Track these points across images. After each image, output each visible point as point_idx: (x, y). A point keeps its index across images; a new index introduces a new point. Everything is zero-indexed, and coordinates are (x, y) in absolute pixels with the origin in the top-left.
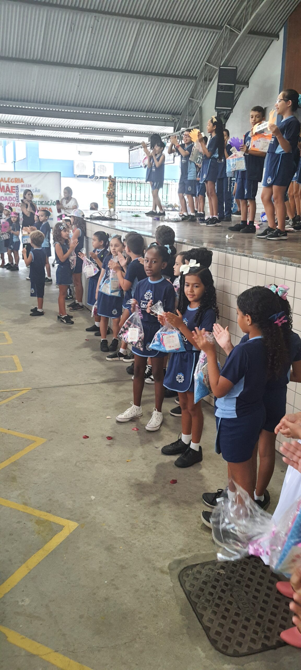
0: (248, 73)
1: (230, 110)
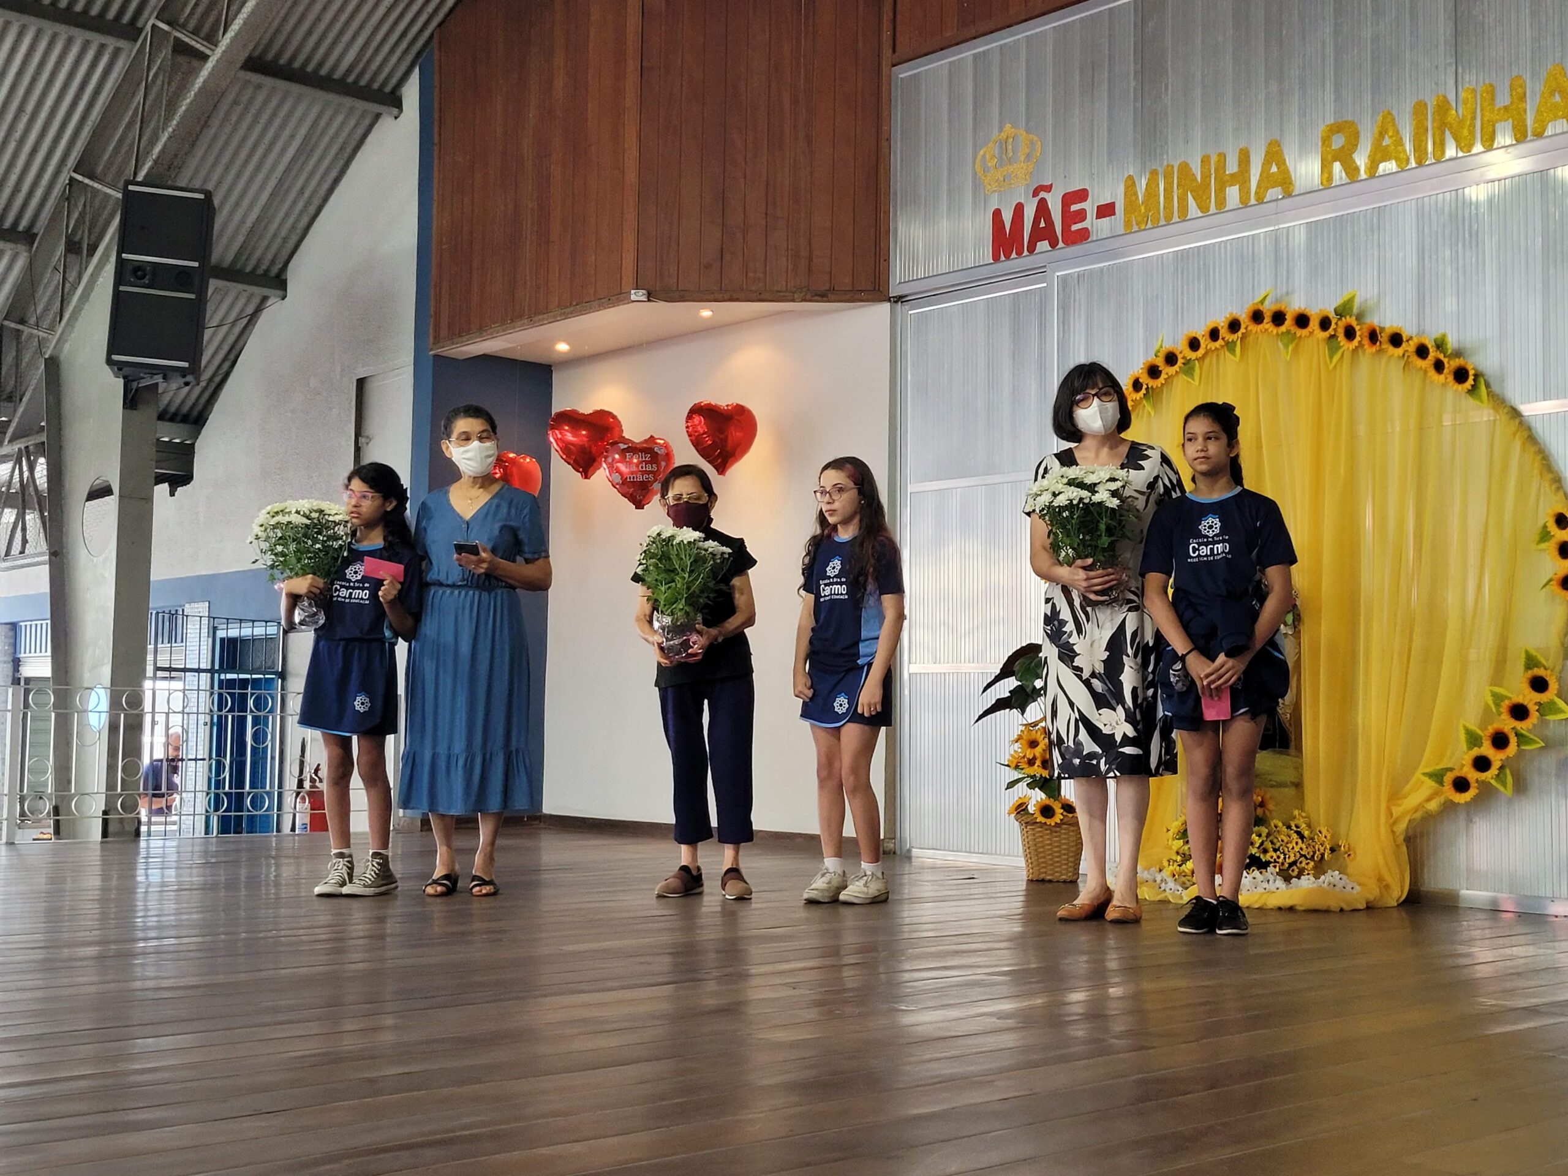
0: (279, 240)
1: (183, 372)
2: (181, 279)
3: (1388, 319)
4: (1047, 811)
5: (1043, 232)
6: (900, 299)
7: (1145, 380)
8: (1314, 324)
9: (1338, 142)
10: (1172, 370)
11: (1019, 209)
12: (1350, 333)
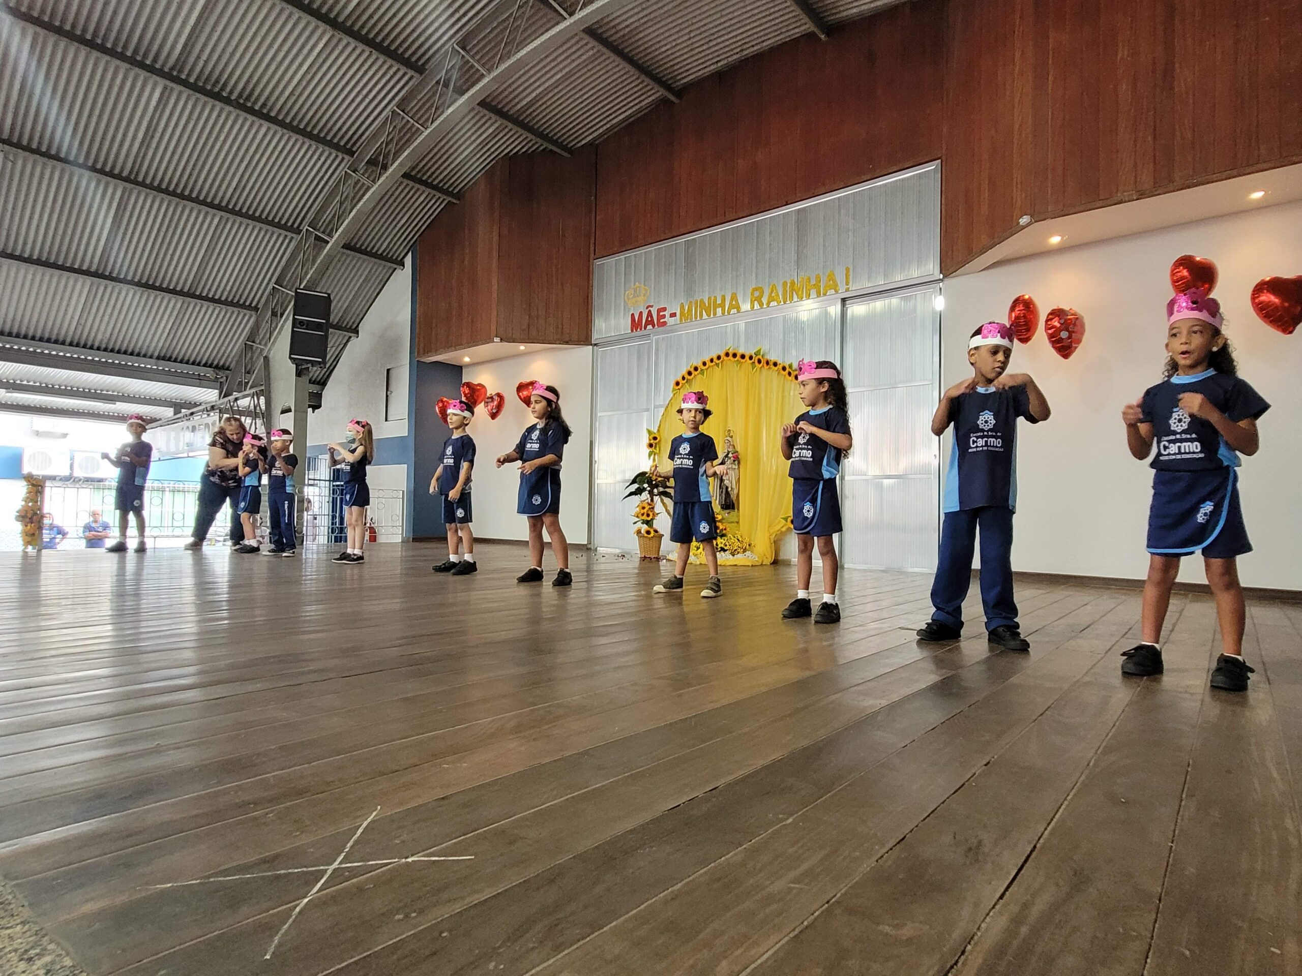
0: (356, 315)
1: (319, 363)
2: (318, 327)
3: (772, 358)
4: (648, 532)
5: (650, 321)
6: (595, 345)
7: (687, 376)
8: (747, 358)
9: (757, 294)
10: (696, 373)
11: (641, 313)
12: (759, 361)
